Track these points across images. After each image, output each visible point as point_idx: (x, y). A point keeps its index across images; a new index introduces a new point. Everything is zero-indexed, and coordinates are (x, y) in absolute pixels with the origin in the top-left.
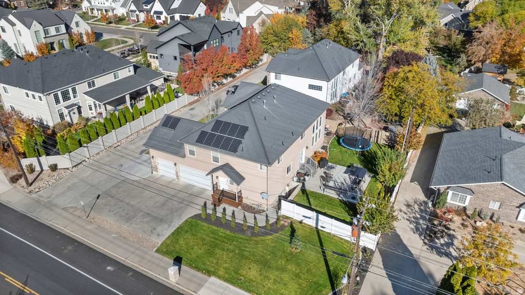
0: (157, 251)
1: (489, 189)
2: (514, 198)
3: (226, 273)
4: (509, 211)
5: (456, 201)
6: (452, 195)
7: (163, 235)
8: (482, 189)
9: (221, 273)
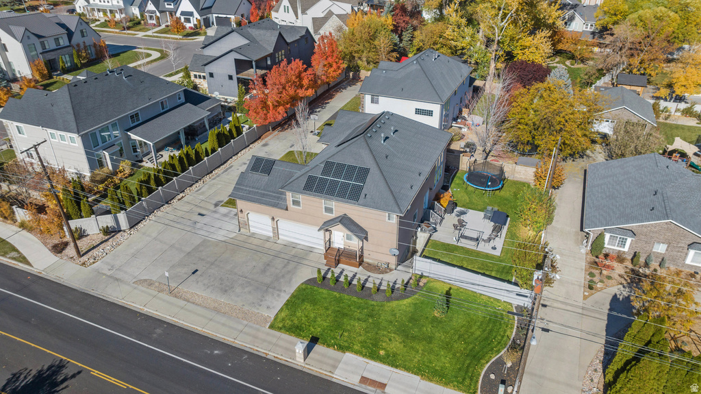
0: (272, 327)
1: (653, 229)
2: (682, 238)
3: (362, 347)
4: (675, 253)
5: (614, 245)
6: (610, 239)
7: (273, 307)
8: (646, 230)
9: (356, 347)
